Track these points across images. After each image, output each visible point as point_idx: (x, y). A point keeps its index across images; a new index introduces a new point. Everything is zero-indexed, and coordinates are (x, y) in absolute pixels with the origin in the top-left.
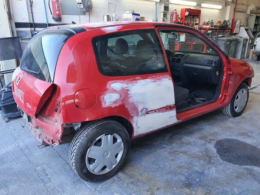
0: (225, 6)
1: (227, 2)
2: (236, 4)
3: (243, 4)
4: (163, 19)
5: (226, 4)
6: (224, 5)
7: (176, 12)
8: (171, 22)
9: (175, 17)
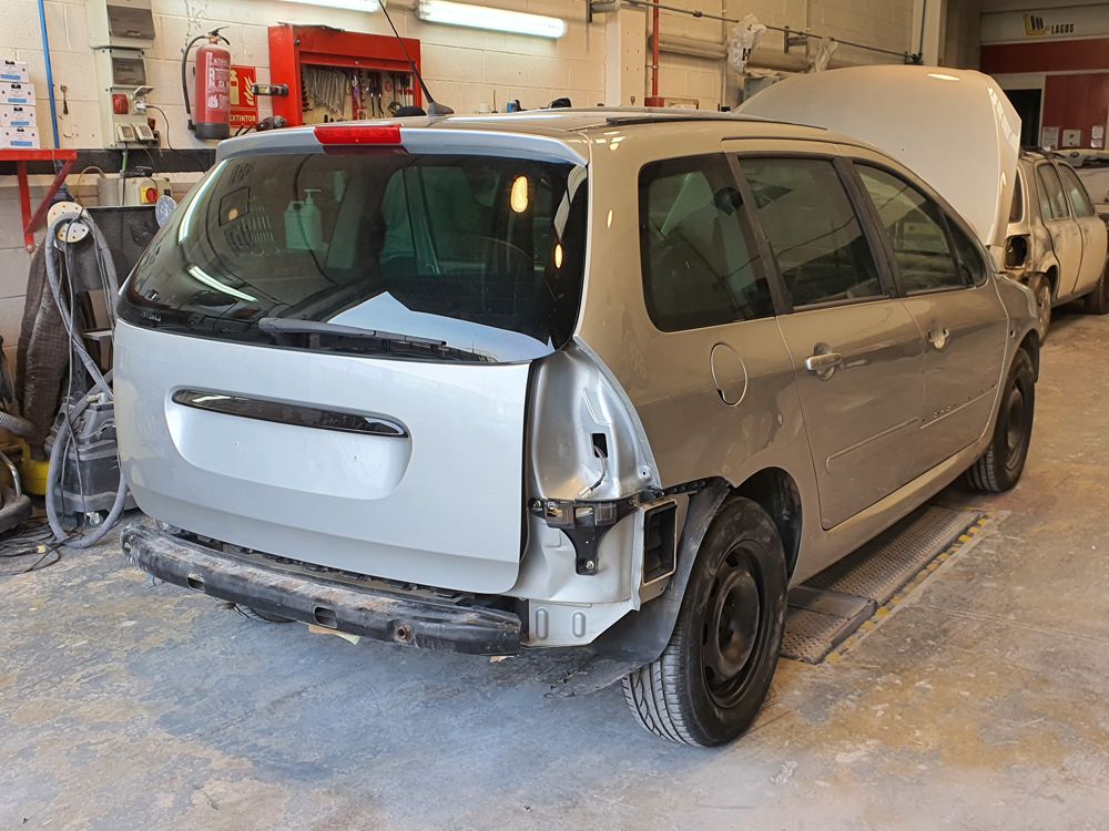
2: (656, 9)
3: (698, 15)
4: (113, 97)
5: (591, 11)
8: (190, 122)
9: (217, 84)
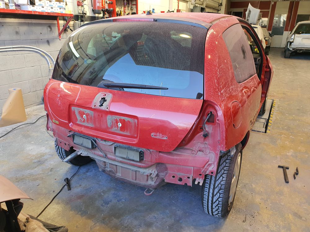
4: (77, 1)
8: (92, 9)
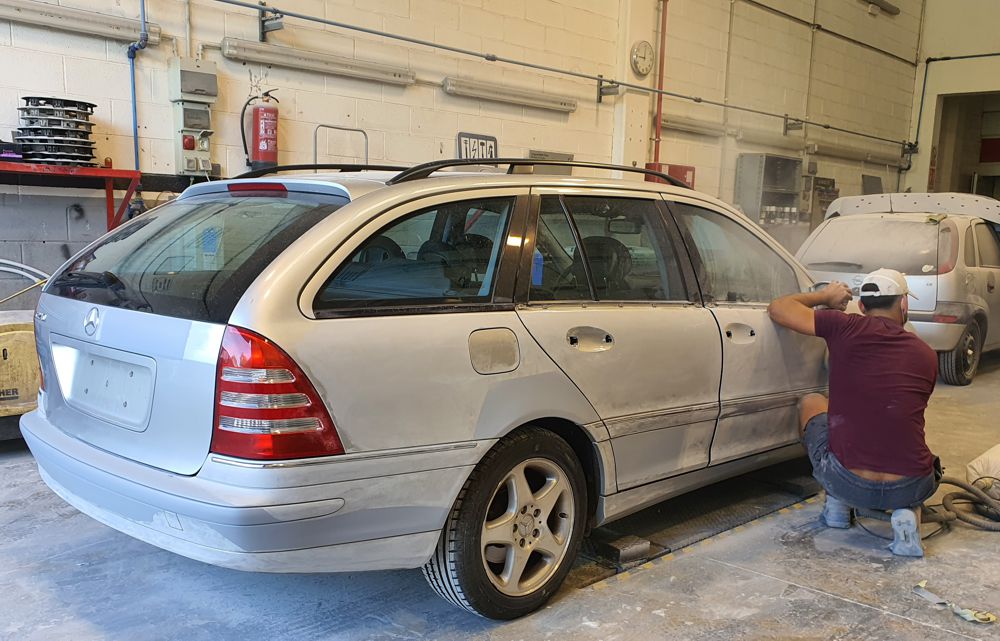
0: (600, 100)
1: (605, 84)
2: (660, 94)
3: (699, 100)
4: (185, 137)
5: (601, 92)
6: (594, 95)
7: (272, 104)
8: (248, 160)
9: (266, 132)
